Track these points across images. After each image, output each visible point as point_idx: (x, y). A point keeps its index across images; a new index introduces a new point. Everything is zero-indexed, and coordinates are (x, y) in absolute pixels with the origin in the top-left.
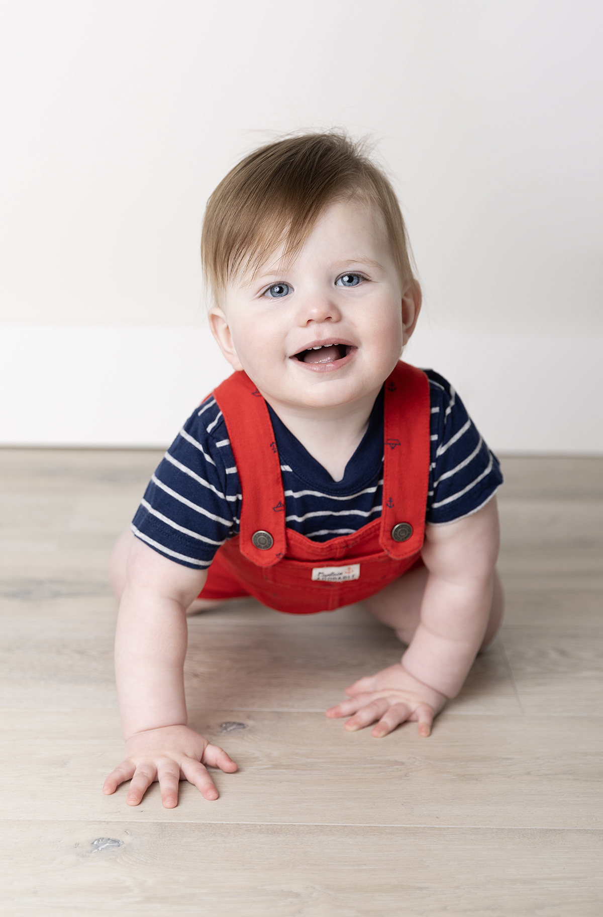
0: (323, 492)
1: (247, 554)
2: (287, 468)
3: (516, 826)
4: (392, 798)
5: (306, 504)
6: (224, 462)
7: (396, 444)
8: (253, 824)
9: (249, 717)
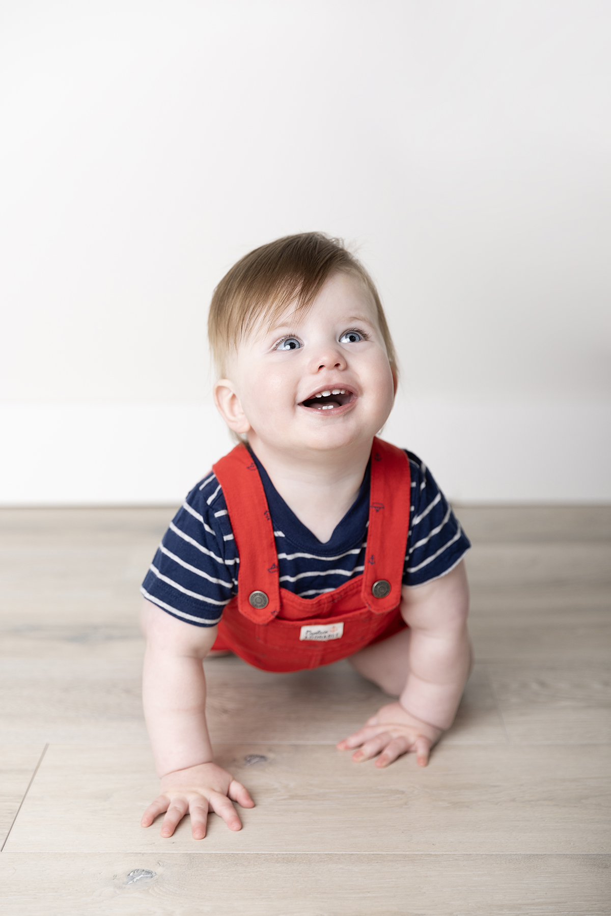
0: (313, 554)
1: (245, 613)
2: (280, 534)
3: (502, 852)
4: (393, 826)
5: (298, 566)
6: (222, 530)
7: (380, 508)
8: (271, 854)
9: (270, 750)
